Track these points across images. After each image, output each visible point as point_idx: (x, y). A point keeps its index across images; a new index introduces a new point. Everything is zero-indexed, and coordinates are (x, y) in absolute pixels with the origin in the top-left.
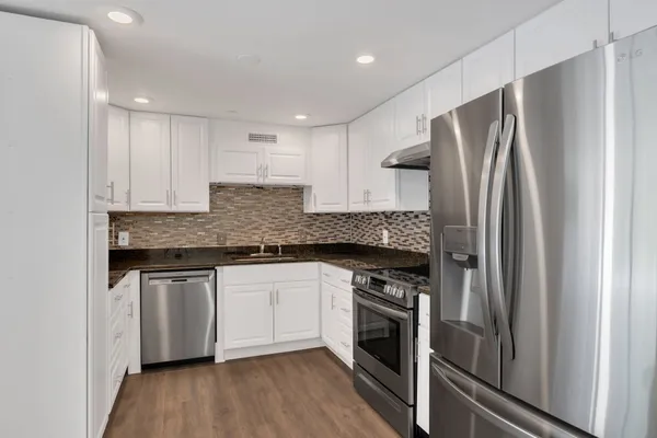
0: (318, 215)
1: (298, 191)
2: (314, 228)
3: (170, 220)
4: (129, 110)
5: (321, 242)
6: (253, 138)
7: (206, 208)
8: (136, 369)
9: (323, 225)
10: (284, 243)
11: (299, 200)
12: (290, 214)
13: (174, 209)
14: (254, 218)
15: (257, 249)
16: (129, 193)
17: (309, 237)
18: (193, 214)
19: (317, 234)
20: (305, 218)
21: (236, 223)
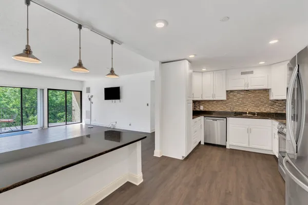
0: (277, 100)
1: (267, 91)
2: (275, 106)
3: (214, 102)
4: (202, 72)
5: (279, 112)
6: (242, 73)
7: (225, 99)
8: (202, 143)
9: (280, 105)
10: (259, 112)
11: (267, 94)
12: (262, 100)
13: (215, 99)
14: (245, 102)
15: (246, 113)
16: (202, 95)
17: (272, 110)
18: (222, 101)
19: (277, 108)
20: (270, 102)
21: (237, 104)
